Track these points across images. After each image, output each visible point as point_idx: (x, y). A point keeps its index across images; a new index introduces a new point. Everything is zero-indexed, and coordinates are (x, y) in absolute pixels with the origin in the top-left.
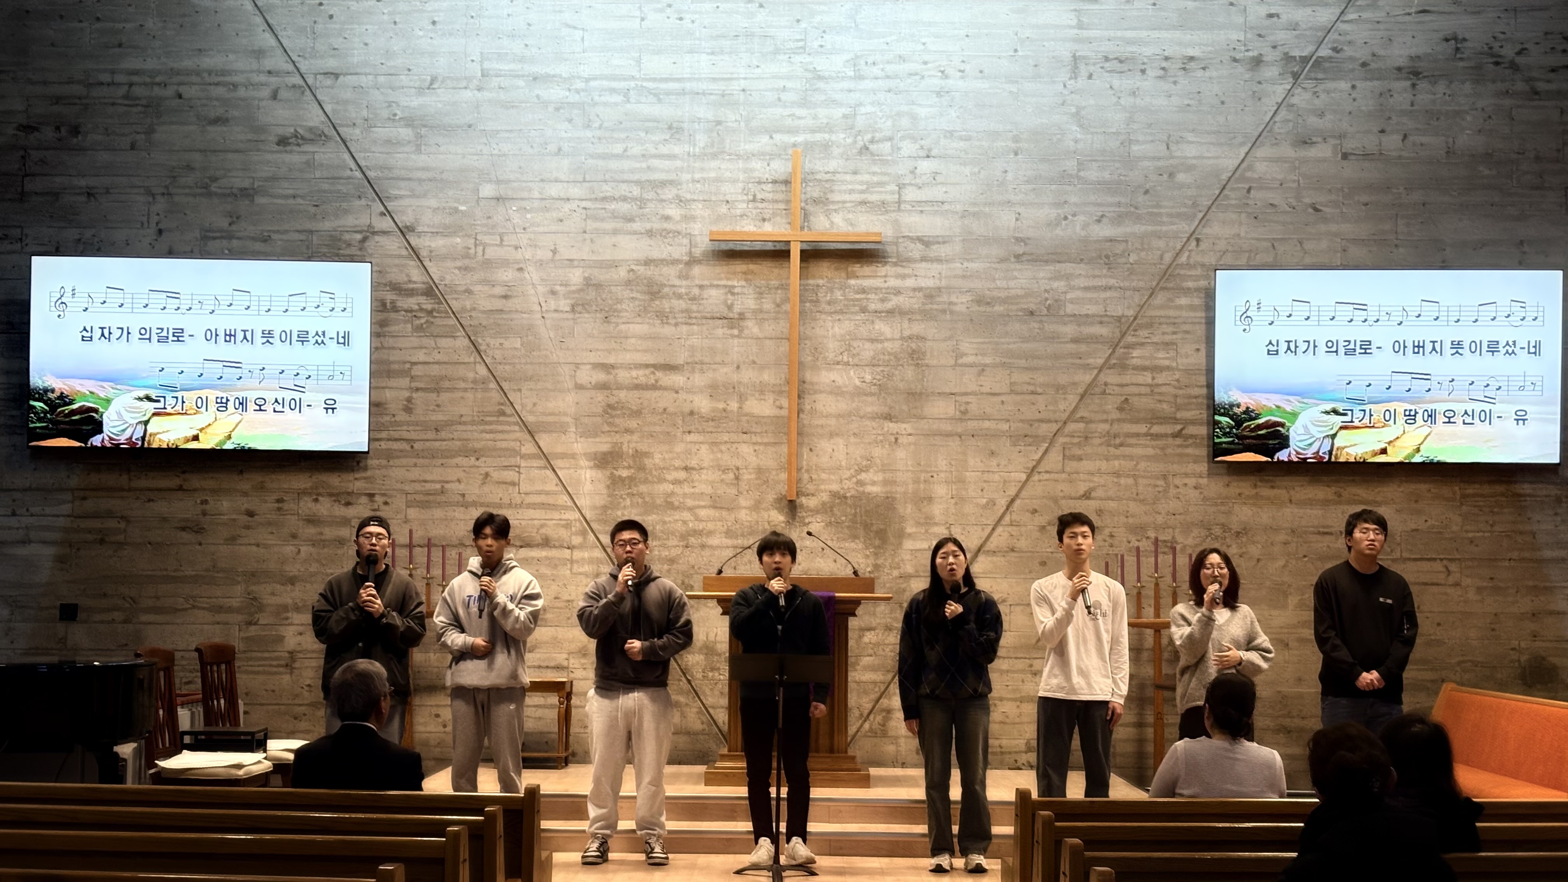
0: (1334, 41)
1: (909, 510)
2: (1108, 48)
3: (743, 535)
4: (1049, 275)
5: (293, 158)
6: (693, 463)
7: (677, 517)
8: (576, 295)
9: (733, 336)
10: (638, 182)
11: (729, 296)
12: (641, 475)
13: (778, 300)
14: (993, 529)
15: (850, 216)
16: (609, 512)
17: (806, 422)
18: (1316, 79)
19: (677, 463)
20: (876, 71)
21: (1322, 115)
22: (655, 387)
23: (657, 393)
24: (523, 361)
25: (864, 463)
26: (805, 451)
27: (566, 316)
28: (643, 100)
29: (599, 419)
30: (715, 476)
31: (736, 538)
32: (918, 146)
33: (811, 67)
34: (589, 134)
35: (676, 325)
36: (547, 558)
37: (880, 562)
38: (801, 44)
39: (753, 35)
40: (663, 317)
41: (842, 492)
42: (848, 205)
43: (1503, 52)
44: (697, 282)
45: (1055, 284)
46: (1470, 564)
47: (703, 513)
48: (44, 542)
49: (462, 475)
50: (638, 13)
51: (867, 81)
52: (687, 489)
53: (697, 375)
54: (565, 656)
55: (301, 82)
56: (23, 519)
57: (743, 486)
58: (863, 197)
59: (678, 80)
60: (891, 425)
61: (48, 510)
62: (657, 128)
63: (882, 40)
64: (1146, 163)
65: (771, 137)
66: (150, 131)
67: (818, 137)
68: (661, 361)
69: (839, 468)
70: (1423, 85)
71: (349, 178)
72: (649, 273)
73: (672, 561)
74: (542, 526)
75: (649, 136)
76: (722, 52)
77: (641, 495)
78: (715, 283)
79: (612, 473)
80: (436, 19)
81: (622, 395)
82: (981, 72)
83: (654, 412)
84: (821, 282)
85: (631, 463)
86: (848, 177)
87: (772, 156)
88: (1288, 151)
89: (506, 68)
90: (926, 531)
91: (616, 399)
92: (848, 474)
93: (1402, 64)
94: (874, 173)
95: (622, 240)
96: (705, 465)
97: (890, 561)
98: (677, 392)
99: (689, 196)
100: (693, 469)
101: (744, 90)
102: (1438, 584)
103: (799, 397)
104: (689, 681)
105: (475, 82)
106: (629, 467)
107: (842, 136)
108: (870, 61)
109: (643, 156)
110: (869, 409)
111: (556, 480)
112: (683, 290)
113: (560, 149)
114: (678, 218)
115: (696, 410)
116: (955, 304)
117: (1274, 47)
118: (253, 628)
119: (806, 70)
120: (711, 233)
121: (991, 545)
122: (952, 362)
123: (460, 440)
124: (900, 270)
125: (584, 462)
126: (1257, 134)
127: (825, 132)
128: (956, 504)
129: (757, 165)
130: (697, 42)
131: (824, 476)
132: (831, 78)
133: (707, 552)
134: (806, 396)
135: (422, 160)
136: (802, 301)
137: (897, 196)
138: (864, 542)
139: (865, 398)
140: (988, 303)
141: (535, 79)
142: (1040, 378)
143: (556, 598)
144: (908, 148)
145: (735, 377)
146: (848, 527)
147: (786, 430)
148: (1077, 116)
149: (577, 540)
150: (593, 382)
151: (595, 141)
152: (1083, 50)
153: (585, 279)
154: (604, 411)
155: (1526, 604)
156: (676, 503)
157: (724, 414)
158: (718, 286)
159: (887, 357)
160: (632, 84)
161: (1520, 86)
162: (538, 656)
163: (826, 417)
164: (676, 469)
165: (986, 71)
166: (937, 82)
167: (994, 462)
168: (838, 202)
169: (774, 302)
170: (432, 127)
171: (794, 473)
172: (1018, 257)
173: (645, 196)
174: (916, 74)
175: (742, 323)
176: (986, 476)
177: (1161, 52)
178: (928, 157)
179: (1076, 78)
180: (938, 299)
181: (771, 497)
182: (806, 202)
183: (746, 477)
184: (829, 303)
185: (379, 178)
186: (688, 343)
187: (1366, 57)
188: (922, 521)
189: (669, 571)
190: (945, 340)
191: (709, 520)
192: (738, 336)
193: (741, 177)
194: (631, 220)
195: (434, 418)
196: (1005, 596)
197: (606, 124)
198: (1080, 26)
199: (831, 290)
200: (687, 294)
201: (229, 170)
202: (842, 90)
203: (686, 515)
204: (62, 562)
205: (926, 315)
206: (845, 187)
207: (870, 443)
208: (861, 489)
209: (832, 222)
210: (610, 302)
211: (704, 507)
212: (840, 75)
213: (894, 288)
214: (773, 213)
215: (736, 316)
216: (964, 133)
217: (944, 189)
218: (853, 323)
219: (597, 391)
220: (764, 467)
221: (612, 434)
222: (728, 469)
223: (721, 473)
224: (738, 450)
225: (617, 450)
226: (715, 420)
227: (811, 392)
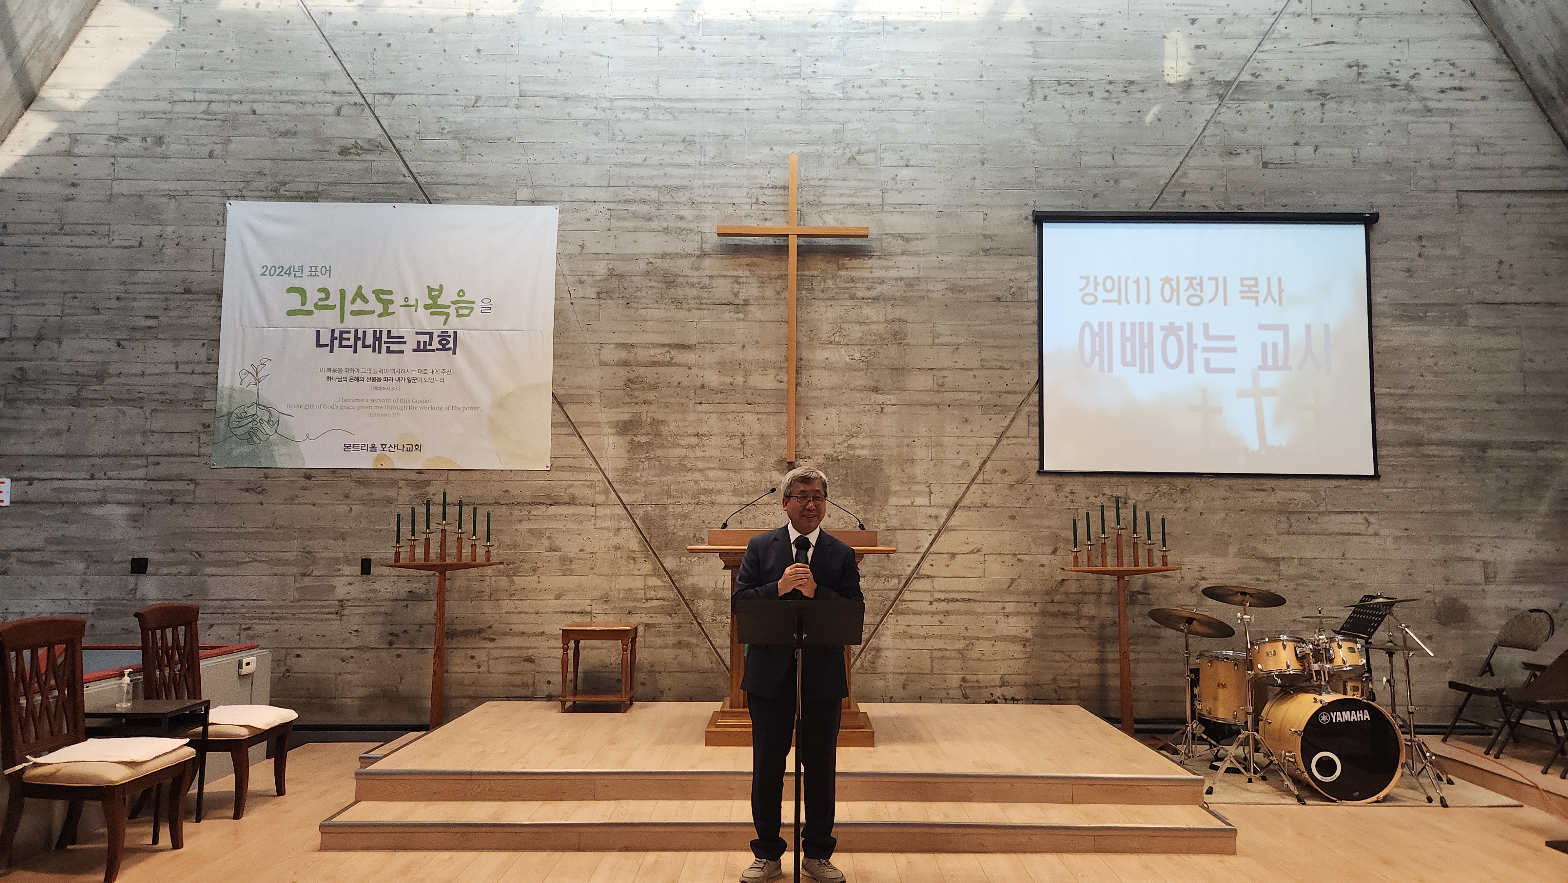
0: (1254, 68)
1: (894, 471)
2: (1060, 74)
3: (747, 494)
4: (1013, 267)
5: (354, 165)
6: (704, 430)
7: (689, 478)
8: (601, 284)
9: (739, 319)
10: (655, 188)
11: (735, 285)
12: (658, 441)
13: (778, 289)
14: (968, 487)
15: (840, 216)
16: (629, 473)
17: (802, 394)
18: (1239, 100)
19: (690, 430)
20: (861, 93)
21: (1244, 130)
22: (670, 364)
25: (854, 430)
26: (803, 420)
27: (592, 302)
28: (660, 117)
29: (621, 392)
30: (725, 441)
31: (742, 496)
32: (898, 157)
33: (805, 90)
34: (613, 146)
35: (689, 310)
36: (574, 515)
37: (869, 516)
38: (797, 70)
39: (755, 63)
40: (678, 303)
41: (836, 455)
42: (837, 207)
43: (1398, 76)
44: (708, 273)
45: (1019, 274)
46: (1387, 515)
47: (712, 474)
48: (119, 503)
50: (656, 44)
51: (853, 102)
52: (699, 453)
53: (707, 353)
54: (589, 602)
55: (362, 101)
56: (100, 482)
57: (748, 450)
58: (851, 200)
59: (691, 100)
60: (878, 396)
61: (124, 474)
62: (673, 141)
63: (866, 67)
64: (1094, 171)
65: (771, 149)
66: (228, 141)
67: (812, 149)
69: (832, 434)
70: (1331, 105)
71: (402, 183)
72: (666, 265)
73: (685, 516)
74: (569, 486)
75: (666, 148)
76: (729, 77)
77: (658, 458)
78: (723, 273)
79: (632, 440)
80: (480, 48)
81: (642, 371)
82: (952, 94)
83: (669, 385)
84: (815, 273)
85: (650, 431)
86: (838, 183)
87: (773, 165)
88: (1217, 161)
89: (541, 89)
91: (636, 374)
92: (839, 439)
93: (1312, 88)
94: (860, 180)
95: (642, 237)
96: (715, 431)
97: (877, 516)
98: (690, 368)
99: (700, 200)
100: (704, 435)
101: (747, 109)
102: (1359, 534)
103: (797, 372)
104: (700, 624)
105: (515, 101)
106: (647, 434)
107: (833, 148)
108: (856, 84)
109: (660, 164)
110: (859, 383)
111: (582, 446)
112: (695, 280)
113: (588, 159)
114: (691, 218)
115: (706, 384)
116: (933, 292)
117: (1203, 73)
118: (306, 579)
119: (801, 92)
120: (720, 230)
121: (966, 502)
122: (930, 342)
124: (883, 262)
125: (607, 430)
126: (1189, 147)
127: (817, 145)
128: (935, 465)
129: (759, 172)
130: (707, 68)
131: (819, 441)
132: (823, 99)
133: (713, 509)
134: (803, 372)
135: (467, 167)
136: (799, 290)
137: (880, 200)
139: (854, 373)
140: (961, 291)
141: (566, 99)
142: (1007, 355)
143: (581, 550)
144: (890, 158)
145: (740, 355)
146: (841, 486)
147: (785, 401)
148: (1035, 131)
149: (600, 499)
150: (616, 360)
151: (618, 152)
152: (1039, 76)
153: (609, 270)
154: (625, 385)
155: (1437, 551)
156: (689, 466)
157: (731, 387)
158: (725, 276)
159: (873, 338)
160: (651, 104)
161: (1415, 105)
162: (565, 602)
163: (821, 389)
164: (689, 436)
165: (956, 94)
166: (914, 103)
167: (968, 427)
168: (830, 204)
169: (775, 290)
170: (475, 140)
171: (793, 438)
172: (986, 251)
173: (662, 199)
174: (897, 96)
175: (746, 308)
176: (962, 441)
177: (1105, 77)
178: (907, 166)
179: (1033, 99)
180: (917, 287)
181: (772, 460)
182: (802, 204)
183: (751, 442)
184: (823, 291)
185: (429, 184)
186: (699, 326)
187: (1282, 82)
188: (905, 480)
189: (682, 526)
190: (924, 323)
191: (718, 480)
192: (743, 320)
193: (746, 184)
194: (650, 220)
196: (980, 546)
197: (628, 138)
198: (1036, 55)
199: (824, 279)
200: (698, 283)
201: (297, 176)
202: (832, 110)
203: (698, 476)
204: (135, 521)
205: (906, 301)
206: (835, 192)
207: (859, 412)
208: (851, 452)
209: (825, 222)
210: (631, 290)
211: (714, 468)
212: (831, 97)
213: (879, 278)
214: (773, 214)
215: (742, 303)
216: (937, 146)
217: (922, 194)
218: (843, 308)
219: (619, 367)
220: (766, 434)
221: (632, 405)
222: (735, 436)
223: (728, 439)
224: (743, 419)
225: (637, 419)
226: (723, 393)
227: (807, 368)
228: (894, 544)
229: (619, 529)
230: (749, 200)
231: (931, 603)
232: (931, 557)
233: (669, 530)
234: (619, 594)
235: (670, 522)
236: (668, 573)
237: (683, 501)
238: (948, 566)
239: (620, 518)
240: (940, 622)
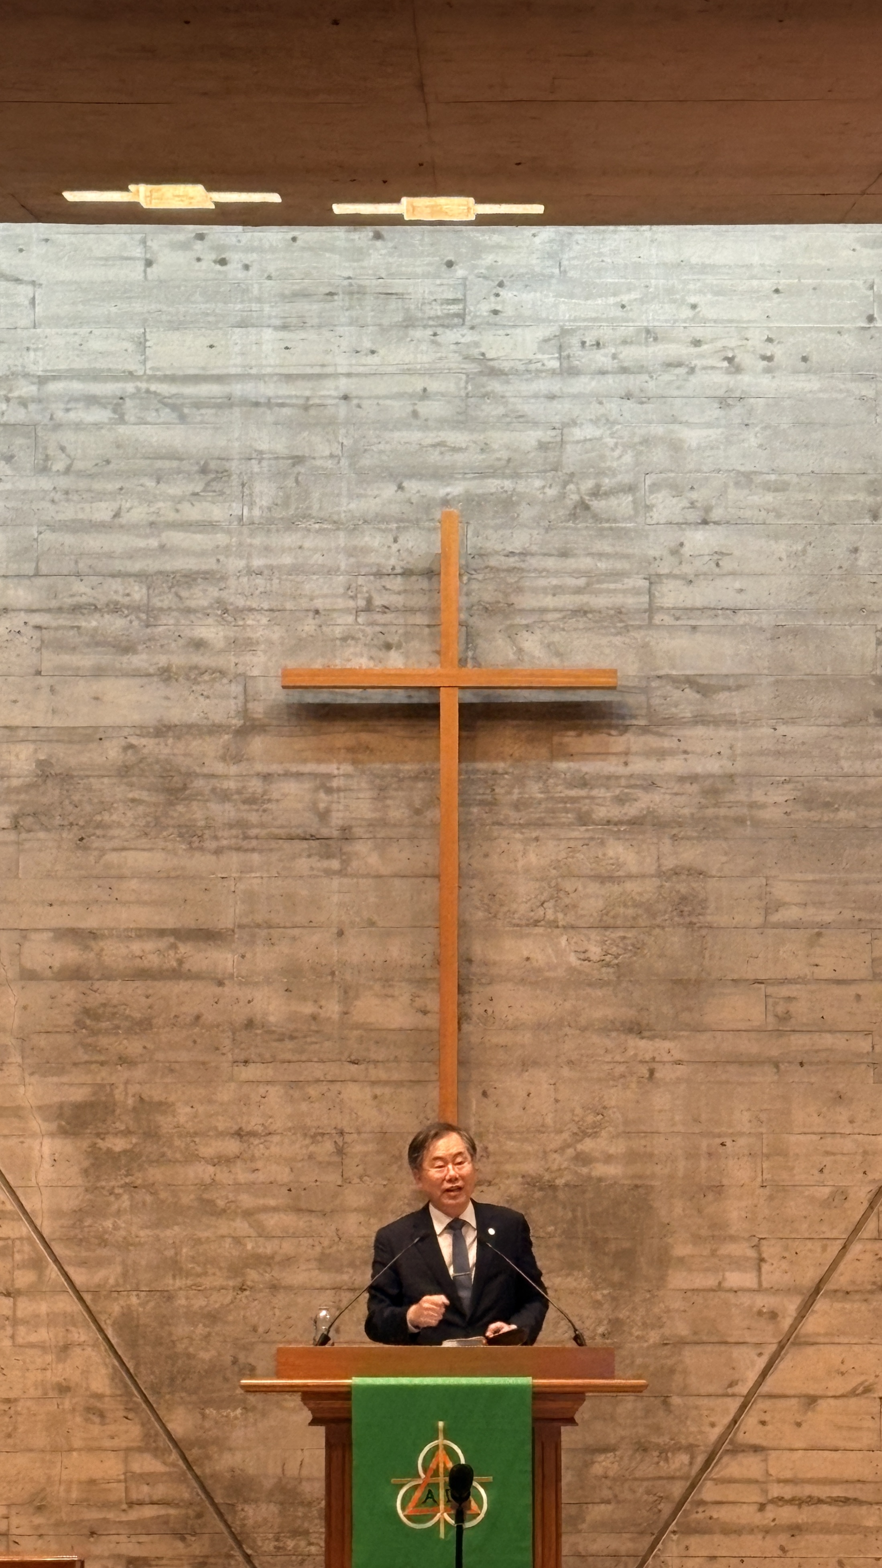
1: (678, 1210)
3: (352, 1264)
6: (254, 1122)
7: (224, 1230)
8: (23, 796)
9: (329, 873)
10: (141, 576)
11: (322, 795)
12: (152, 1148)
13: (417, 803)
14: (845, 1248)
15: (556, 637)
16: (88, 1222)
17: (475, 1039)
19: (222, 1124)
20: (601, 358)
22: (177, 974)
23: (183, 986)
25: (590, 1119)
26: (474, 1095)
27: (3, 836)
28: (151, 416)
29: (67, 1038)
31: (339, 1270)
32: (685, 503)
33: (475, 352)
34: (45, 483)
35: (218, 852)
37: (623, 1314)
38: (455, 308)
39: (362, 291)
40: (192, 836)
41: (547, 1177)
42: (549, 616)
44: (259, 767)
47: (271, 1221)
50: (138, 252)
51: (584, 379)
52: (241, 1174)
53: (259, 950)
54: (3, 1511)
57: (352, 1166)
58: (580, 600)
59: (219, 379)
60: (642, 1043)
62: (179, 472)
63: (612, 300)
65: (400, 487)
67: (493, 485)
68: (188, 921)
69: (542, 1129)
72: (167, 751)
73: (213, 1317)
75: (163, 486)
76: (303, 325)
77: (151, 1188)
78: (294, 768)
79: (93, 1145)
81: (113, 990)
82: (805, 359)
83: (175, 1022)
84: (500, 766)
85: (133, 1125)
86: (551, 563)
87: (404, 523)
90: (713, 1253)
91: (100, 999)
92: (557, 1141)
94: (601, 555)
95: (111, 688)
96: (278, 1125)
97: (642, 1312)
98: (221, 984)
99: (241, 602)
100: (253, 1134)
101: (346, 397)
103: (461, 990)
106: (127, 1133)
107: (538, 483)
108: (589, 340)
109: (152, 524)
110: (598, 1013)
112: (232, 785)
114: (221, 644)
115: (258, 1018)
116: (763, 806)
119: (466, 358)
120: (286, 673)
121: (841, 1279)
122: (758, 920)
124: (653, 741)
125: (36, 1124)
127: (504, 476)
128: (771, 1198)
129: (372, 539)
130: (255, 306)
131: (511, 1145)
132: (515, 372)
133: (281, 1299)
134: (474, 989)
136: (463, 804)
137: (646, 599)
138: (592, 1276)
139: (589, 990)
140: (827, 805)
144: (666, 506)
145: (335, 953)
146: (559, 1246)
147: (434, 1055)
149: (24, 1278)
150: (57, 965)
151: (58, 496)
153: (40, 763)
154: (77, 1022)
156: (221, 1203)
157: (314, 1026)
158: (299, 775)
159: (631, 912)
160: (130, 387)
163: (514, 1028)
164: (221, 1134)
165: (815, 358)
166: (720, 380)
167: (842, 1114)
168: (533, 611)
169: (410, 805)
173: (156, 602)
174: (679, 365)
175: (348, 848)
176: (829, 1143)
178: (705, 522)
180: (729, 797)
182: (469, 609)
183: (358, 1148)
184: (517, 806)
186: (241, 886)
188: (704, 1232)
189: (207, 1337)
190: (743, 877)
191: (286, 1235)
192: (340, 873)
194: (128, 649)
196: (871, 1379)
197: (79, 465)
199: (521, 781)
200: (239, 792)
202: (536, 396)
203: (241, 1226)
205: (707, 828)
206: (542, 582)
207: (599, 1080)
208: (585, 1170)
209: (520, 650)
210: (88, 808)
211: (275, 1209)
212: (532, 367)
213: (643, 777)
214: (406, 634)
215: (335, 833)
216: (773, 477)
217: (737, 585)
218: (564, 845)
219: (63, 983)
220: (392, 1130)
221: (93, 1066)
222: (323, 1134)
223: (308, 1141)
224: (341, 1096)
225: (104, 1099)
226: (296, 1038)
227: (483, 981)
228: (678, 1378)
229: (65, 1349)
230: (351, 604)
231: (762, 1507)
232: (761, 1405)
233: (180, 1347)
234: (68, 1491)
235: (181, 1330)
236: (175, 1443)
237: (207, 1282)
238: (799, 1425)
239: (70, 1320)
240: (782, 1549)
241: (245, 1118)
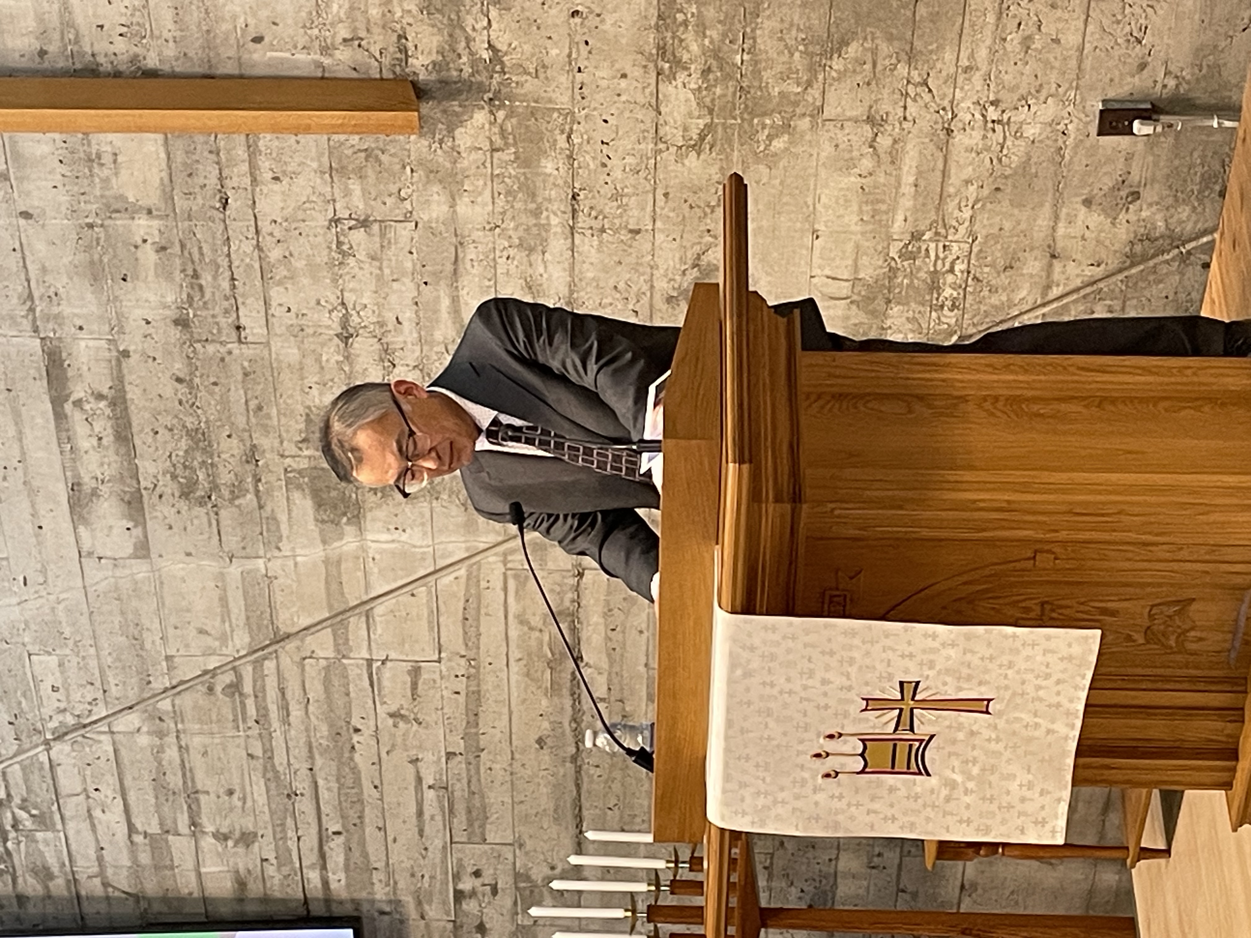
3: (537, 213)
6: (328, 321)
19: (333, 356)
22: (118, 401)
23: (135, 395)
24: (92, 651)
49: (400, 757)
52: (405, 336)
53: (66, 309)
57: (387, 209)
68: (39, 386)
96: (329, 295)
98: (126, 354)
100: (345, 322)
111: (401, 596)
115: (171, 313)
123: (311, 757)
125: (346, 543)
145: (58, 223)
154: (202, 504)
195: (262, 801)
219: (147, 516)
220: (325, 160)
221: (261, 488)
222: (339, 244)
223: (351, 261)
224: (279, 220)
225: (306, 479)
226: (195, 270)
227: (72, 37)
241: (323, 330)
